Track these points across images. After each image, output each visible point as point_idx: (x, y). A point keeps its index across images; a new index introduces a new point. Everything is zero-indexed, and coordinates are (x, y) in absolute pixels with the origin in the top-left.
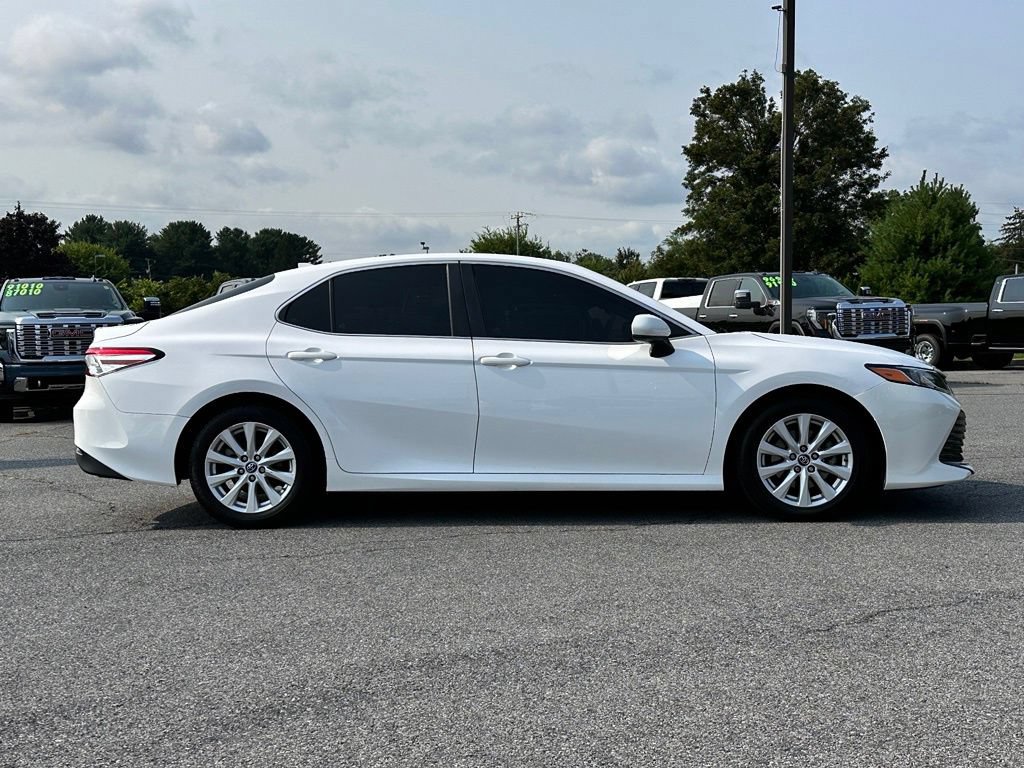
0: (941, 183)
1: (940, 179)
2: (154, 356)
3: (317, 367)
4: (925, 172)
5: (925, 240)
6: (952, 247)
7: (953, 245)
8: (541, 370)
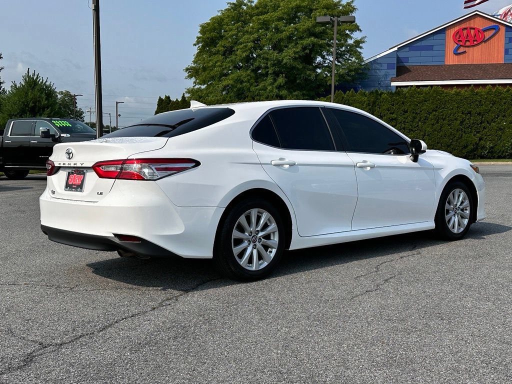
0: (38, 76)
1: (36, 74)
2: (194, 164)
3: (286, 170)
4: (29, 69)
5: (33, 107)
6: (47, 109)
7: (48, 108)
8: (380, 170)
